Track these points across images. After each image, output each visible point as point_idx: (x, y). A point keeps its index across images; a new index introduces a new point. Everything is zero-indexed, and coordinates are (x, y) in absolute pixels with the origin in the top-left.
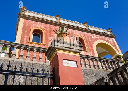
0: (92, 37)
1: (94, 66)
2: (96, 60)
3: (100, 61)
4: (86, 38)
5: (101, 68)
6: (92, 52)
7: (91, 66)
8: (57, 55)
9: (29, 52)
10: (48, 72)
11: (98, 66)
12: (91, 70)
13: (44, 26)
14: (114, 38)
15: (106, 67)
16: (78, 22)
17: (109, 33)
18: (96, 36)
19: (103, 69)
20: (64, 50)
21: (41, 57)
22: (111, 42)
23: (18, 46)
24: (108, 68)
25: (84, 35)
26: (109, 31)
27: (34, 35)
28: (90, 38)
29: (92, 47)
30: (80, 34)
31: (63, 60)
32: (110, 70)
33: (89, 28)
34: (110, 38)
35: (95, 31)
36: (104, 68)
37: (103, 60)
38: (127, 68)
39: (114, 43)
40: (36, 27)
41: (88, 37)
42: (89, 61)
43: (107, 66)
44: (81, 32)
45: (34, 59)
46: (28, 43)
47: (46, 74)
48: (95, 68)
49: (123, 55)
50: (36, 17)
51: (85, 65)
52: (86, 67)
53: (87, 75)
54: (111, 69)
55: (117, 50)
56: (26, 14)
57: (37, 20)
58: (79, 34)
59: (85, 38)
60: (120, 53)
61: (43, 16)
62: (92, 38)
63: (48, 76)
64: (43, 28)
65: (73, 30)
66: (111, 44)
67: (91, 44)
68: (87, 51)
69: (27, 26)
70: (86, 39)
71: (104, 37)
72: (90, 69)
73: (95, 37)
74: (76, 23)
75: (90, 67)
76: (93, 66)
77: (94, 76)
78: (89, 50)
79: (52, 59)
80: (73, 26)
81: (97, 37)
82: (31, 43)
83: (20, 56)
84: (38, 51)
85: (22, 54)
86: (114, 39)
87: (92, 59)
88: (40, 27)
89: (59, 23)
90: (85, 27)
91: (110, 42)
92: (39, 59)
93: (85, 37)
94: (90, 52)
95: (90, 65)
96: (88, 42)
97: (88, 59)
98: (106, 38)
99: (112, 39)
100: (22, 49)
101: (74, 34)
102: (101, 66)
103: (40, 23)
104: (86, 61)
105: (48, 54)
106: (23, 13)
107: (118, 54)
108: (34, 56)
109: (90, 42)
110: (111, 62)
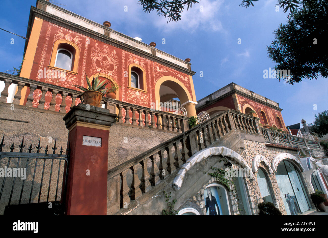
0: (158, 70)
4: (147, 70)
6: (151, 95)
14: (192, 75)
17: (186, 66)
18: (164, 69)
22: (185, 81)
23: (26, 83)
25: (146, 64)
26: (187, 63)
28: (153, 71)
29: (153, 86)
30: (140, 61)
33: (157, 54)
34: (185, 75)
35: (164, 60)
39: (189, 84)
40: (64, 39)
41: (151, 69)
46: (48, 67)
49: (197, 104)
54: (170, 128)
55: (191, 95)
57: (68, 27)
58: (138, 62)
60: (193, 101)
62: (156, 71)
64: (78, 44)
65: (128, 53)
66: (184, 84)
67: (153, 81)
68: (144, 92)
69: (48, 35)
70: (147, 72)
71: (176, 72)
73: (162, 70)
74: (137, 42)
78: (148, 90)
80: (130, 46)
81: (165, 71)
82: (52, 68)
86: (191, 77)
88: (72, 41)
89: (108, 37)
90: (150, 52)
91: (183, 82)
93: (147, 68)
94: (149, 93)
98: (179, 74)
99: (188, 78)
101: (130, 60)
103: (74, 33)
107: (190, 101)
109: (152, 77)
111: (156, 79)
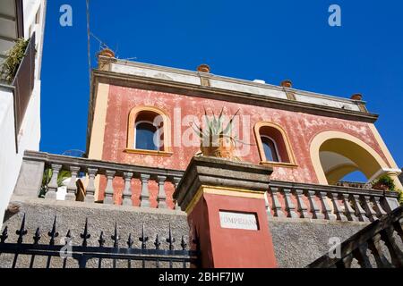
0: (307, 124)
1: (313, 211)
2: (318, 194)
3: (330, 195)
4: (288, 128)
5: (332, 215)
6: (306, 169)
7: (305, 213)
8: (204, 200)
9: (128, 184)
10: (183, 245)
11: (325, 212)
12: (306, 224)
13: (166, 100)
14: (372, 121)
15: (347, 214)
16: (263, 82)
17: (355, 108)
18: (319, 120)
19: (339, 218)
20: (222, 185)
21: (162, 194)
22: (362, 134)
23: (99, 168)
24: (353, 216)
25: (283, 119)
26: (356, 103)
27: (138, 127)
28: (299, 127)
29: (307, 154)
30: (271, 116)
31: (220, 213)
32: (361, 220)
33: (296, 96)
34: (359, 122)
35: (314, 105)
36: (342, 216)
37: (339, 193)
38: (401, 221)
39: (373, 138)
40: (142, 104)
41: (294, 124)
42: (297, 198)
43: (351, 210)
44: (274, 111)
45: (144, 202)
46: (125, 151)
47: (177, 253)
48: (315, 217)
49: (400, 171)
50: (141, 78)
51: (288, 210)
52: (289, 216)
53: (294, 237)
54: (364, 217)
55: (383, 157)
56: (113, 70)
57: (146, 86)
58: (268, 117)
59: (284, 128)
60: (390, 167)
61: (163, 73)
62: (305, 126)
63: (182, 257)
64: (165, 108)
65: (248, 106)
66: (363, 140)
67: (304, 144)
68: (293, 167)
69: (119, 103)
70: (289, 131)
71: (341, 122)
72: (302, 220)
73: (314, 123)
74: (258, 85)
75: (302, 217)
76: (311, 211)
77: (312, 241)
78: (299, 162)
79: (191, 210)
80: (249, 95)
81: (321, 123)
82: (131, 152)
83: (105, 194)
84: (153, 177)
85: (109, 189)
86: (372, 126)
87: (306, 193)
88: (155, 104)
89: (209, 88)
90: (283, 96)
91: (360, 136)
92: (158, 200)
93: (287, 126)
94: (302, 167)
95: (300, 210)
96: (296, 140)
97: (293, 191)
98: (348, 124)
99: (367, 127)
100: (110, 174)
102: (333, 211)
103: (156, 93)
104: (288, 198)
105: (181, 196)
106: (106, 68)
107: (385, 168)
108: (142, 194)
109: (300, 139)
110: (362, 198)
111: (307, 141)
